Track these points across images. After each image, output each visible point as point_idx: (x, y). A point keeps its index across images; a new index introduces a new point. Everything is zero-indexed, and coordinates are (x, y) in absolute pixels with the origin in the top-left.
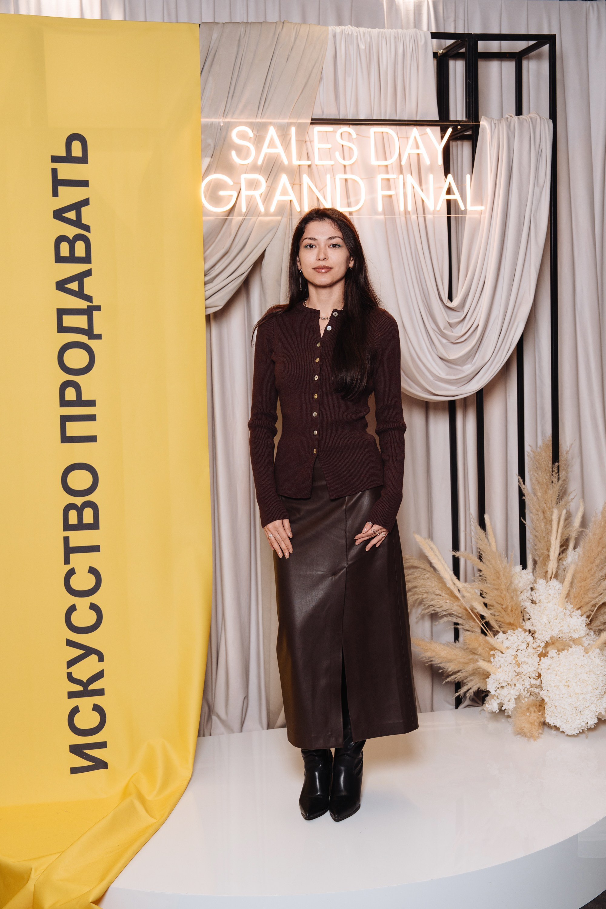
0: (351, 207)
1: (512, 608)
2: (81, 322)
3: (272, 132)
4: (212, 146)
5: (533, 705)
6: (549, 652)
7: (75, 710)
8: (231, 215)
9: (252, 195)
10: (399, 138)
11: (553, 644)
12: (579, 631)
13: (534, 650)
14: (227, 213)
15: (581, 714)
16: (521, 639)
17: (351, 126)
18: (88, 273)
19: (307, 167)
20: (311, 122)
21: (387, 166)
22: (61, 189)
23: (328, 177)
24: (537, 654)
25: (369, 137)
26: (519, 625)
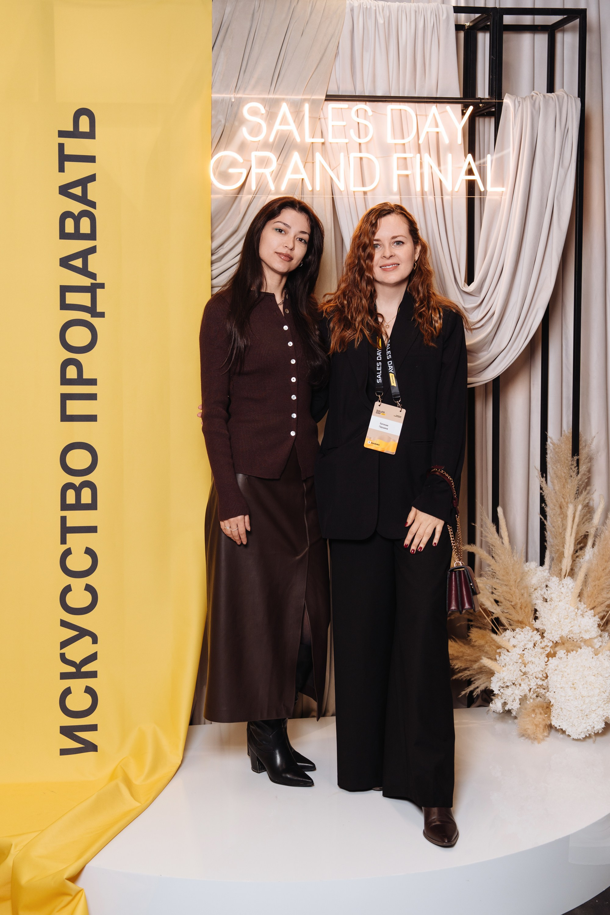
0: (366, 187)
1: (521, 605)
2: (84, 299)
3: (285, 109)
4: (223, 122)
5: (540, 707)
6: (557, 652)
7: (67, 692)
8: (241, 193)
9: (263, 173)
10: (418, 116)
11: (564, 644)
12: (590, 632)
13: (542, 649)
14: (237, 191)
15: (587, 717)
16: (528, 637)
17: (367, 103)
18: (93, 250)
19: (321, 145)
20: (325, 99)
21: (404, 144)
22: (67, 164)
23: (342, 155)
24: (545, 653)
25: (386, 115)
26: (529, 623)
